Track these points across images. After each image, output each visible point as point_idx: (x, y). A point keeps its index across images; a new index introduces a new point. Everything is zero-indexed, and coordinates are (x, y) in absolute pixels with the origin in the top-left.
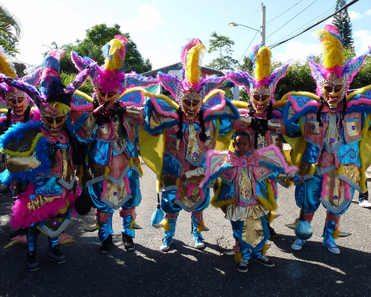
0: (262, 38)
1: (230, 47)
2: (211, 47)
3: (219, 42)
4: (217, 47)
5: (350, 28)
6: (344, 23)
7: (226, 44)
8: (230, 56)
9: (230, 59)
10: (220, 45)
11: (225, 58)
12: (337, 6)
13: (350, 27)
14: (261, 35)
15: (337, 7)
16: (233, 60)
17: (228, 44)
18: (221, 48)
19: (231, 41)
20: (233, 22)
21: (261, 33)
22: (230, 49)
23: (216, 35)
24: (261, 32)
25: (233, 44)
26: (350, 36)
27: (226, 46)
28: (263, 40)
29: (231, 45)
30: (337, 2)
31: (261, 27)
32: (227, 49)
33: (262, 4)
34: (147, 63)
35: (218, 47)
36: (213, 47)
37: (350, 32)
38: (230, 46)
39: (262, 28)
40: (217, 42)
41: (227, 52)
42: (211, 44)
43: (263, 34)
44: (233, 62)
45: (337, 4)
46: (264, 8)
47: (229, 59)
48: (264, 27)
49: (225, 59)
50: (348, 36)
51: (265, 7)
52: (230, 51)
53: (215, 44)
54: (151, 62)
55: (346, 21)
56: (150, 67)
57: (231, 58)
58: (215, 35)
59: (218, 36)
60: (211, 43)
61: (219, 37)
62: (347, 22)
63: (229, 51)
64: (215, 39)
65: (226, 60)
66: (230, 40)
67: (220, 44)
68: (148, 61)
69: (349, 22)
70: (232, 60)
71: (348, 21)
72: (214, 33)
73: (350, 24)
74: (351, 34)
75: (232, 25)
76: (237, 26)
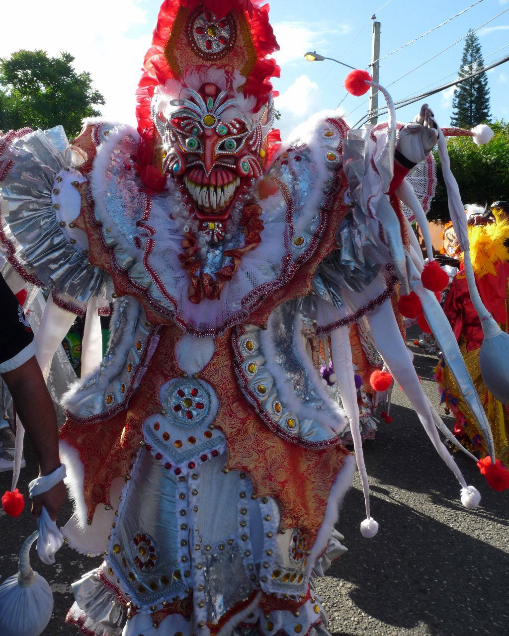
5: (487, 97)
6: (476, 86)
12: (465, 55)
13: (486, 94)
15: (464, 58)
20: (315, 52)
26: (486, 111)
30: (465, 49)
31: (370, 66)
33: (374, 18)
37: (487, 104)
39: (372, 67)
45: (465, 51)
46: (377, 25)
48: (376, 66)
50: (484, 109)
51: (379, 23)
55: (480, 83)
62: (482, 85)
69: (486, 84)
71: (483, 83)
73: (487, 88)
74: (488, 107)
75: (312, 58)
76: (323, 60)
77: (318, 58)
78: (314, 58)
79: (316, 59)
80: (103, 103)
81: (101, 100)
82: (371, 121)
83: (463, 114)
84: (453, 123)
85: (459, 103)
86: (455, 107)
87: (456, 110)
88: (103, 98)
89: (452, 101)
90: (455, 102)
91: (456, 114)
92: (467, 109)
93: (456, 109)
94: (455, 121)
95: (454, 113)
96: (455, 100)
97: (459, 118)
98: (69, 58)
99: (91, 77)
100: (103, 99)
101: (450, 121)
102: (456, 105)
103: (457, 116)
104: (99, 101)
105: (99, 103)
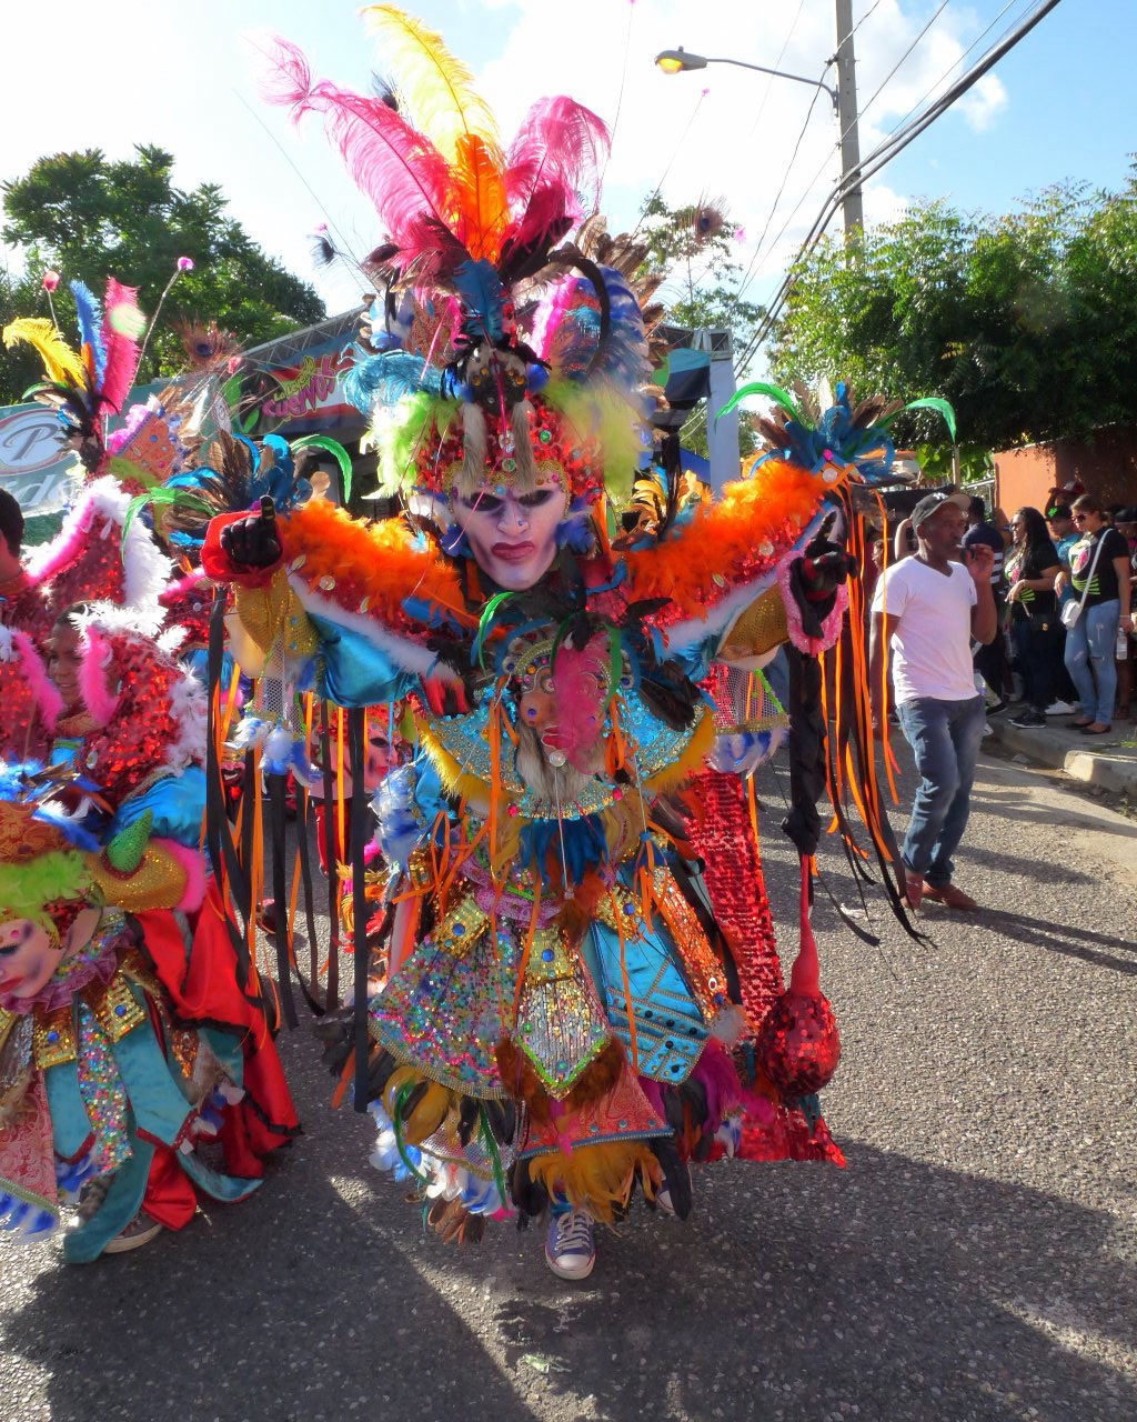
0: (838, 121)
1: (727, 252)
8: (729, 289)
9: (731, 303)
11: (709, 298)
14: (836, 105)
16: (743, 309)
17: (717, 239)
20: (681, 49)
21: (833, 94)
22: (728, 261)
24: (833, 89)
27: (709, 252)
28: (843, 132)
29: (731, 242)
31: (830, 63)
32: (715, 262)
38: (724, 247)
39: (835, 64)
41: (718, 276)
43: (845, 101)
44: (745, 314)
47: (726, 305)
48: (844, 59)
49: (710, 306)
52: (728, 267)
57: (732, 297)
58: (657, 207)
63: (724, 271)
65: (716, 308)
66: (725, 219)
67: (681, 242)
70: (741, 305)
72: (651, 196)
75: (672, 64)
76: (704, 66)
77: (689, 62)
78: (678, 64)
79: (685, 67)
82: (846, 203)
98: (160, 160)
99: (222, 194)
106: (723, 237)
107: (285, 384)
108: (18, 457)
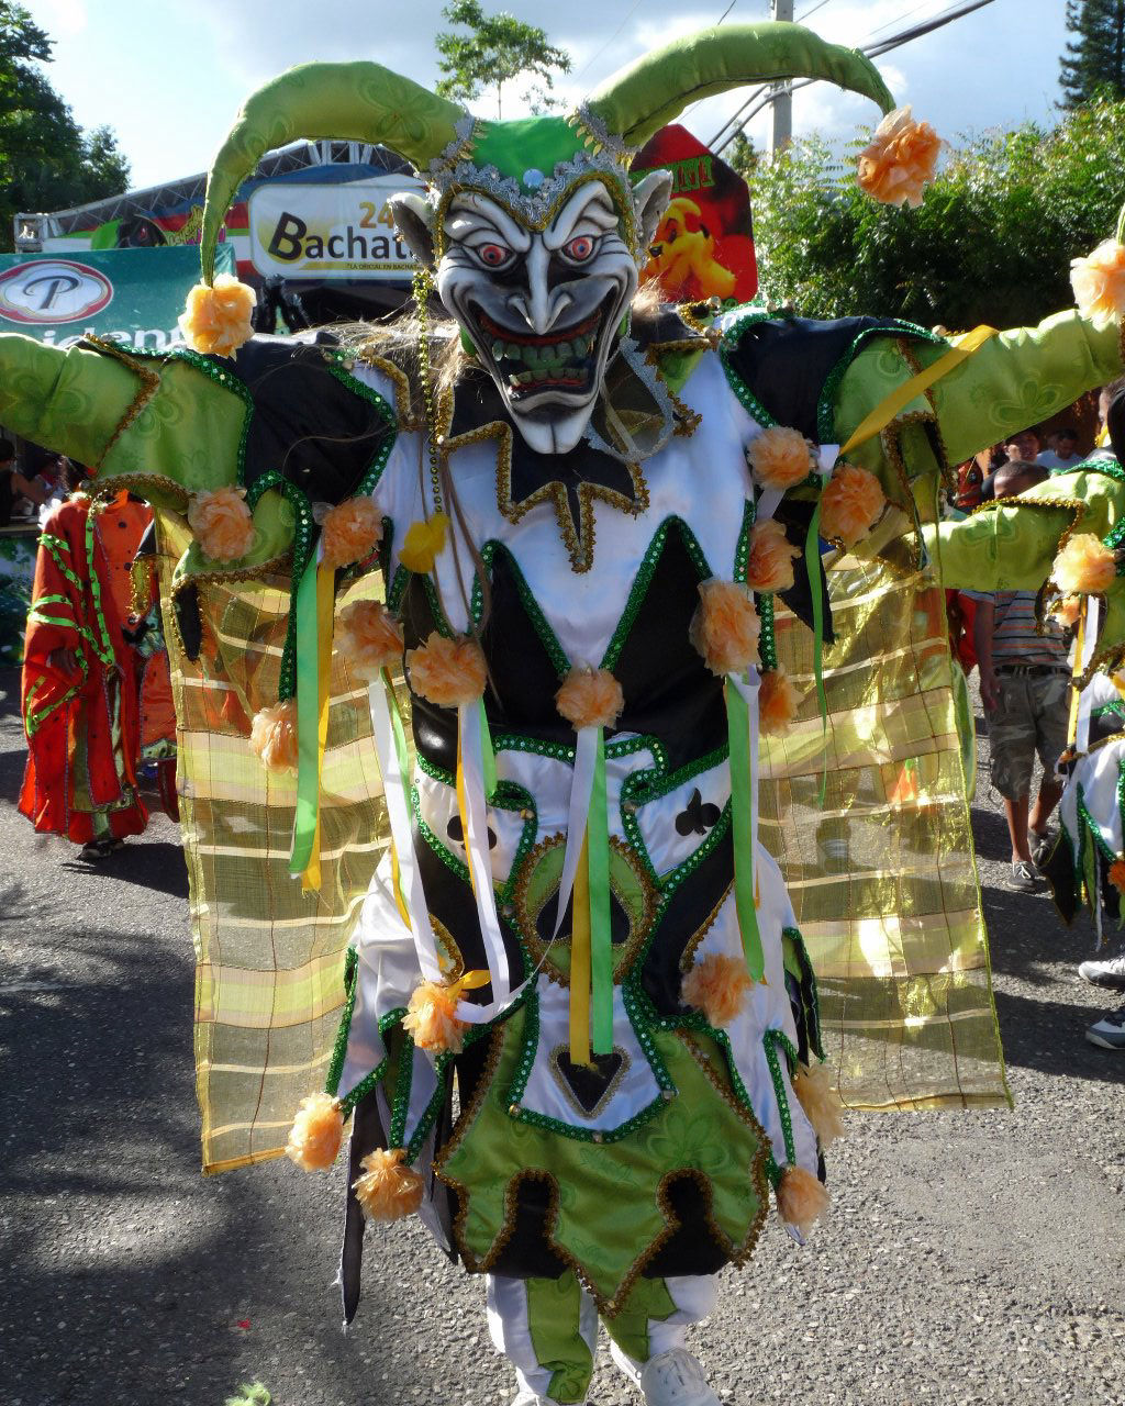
1: (549, 83)
2: (446, 77)
3: (490, 53)
4: (478, 82)
7: (525, 63)
10: (496, 70)
17: (539, 64)
18: (499, 87)
19: (552, 50)
22: (549, 94)
23: (475, 11)
25: (564, 65)
27: (526, 79)
29: (554, 70)
32: (534, 96)
34: (98, 155)
35: (486, 81)
36: (457, 80)
38: (546, 75)
40: (479, 54)
42: (446, 62)
52: (549, 102)
53: (473, 64)
54: (120, 150)
56: (115, 177)
58: (469, 15)
59: (486, 17)
60: (445, 59)
61: (491, 26)
63: (543, 106)
64: (466, 32)
66: (549, 42)
67: (493, 63)
68: (106, 142)
80: (44, 55)
81: (38, 44)
82: (775, 105)
83: (1097, 50)
84: (1066, 78)
85: (1086, 17)
86: (1073, 27)
87: (1077, 38)
88: (46, 38)
89: (1064, 9)
90: (1073, 13)
91: (1077, 50)
92: (1111, 36)
93: (1077, 33)
94: (1071, 71)
95: (1069, 47)
96: (1075, 8)
97: (1087, 63)
100: (47, 42)
101: (1058, 70)
102: (1078, 22)
103: (1077, 57)
104: (32, 48)
105: (35, 54)
106: (545, 62)
107: (168, 235)
108: (46, 305)
